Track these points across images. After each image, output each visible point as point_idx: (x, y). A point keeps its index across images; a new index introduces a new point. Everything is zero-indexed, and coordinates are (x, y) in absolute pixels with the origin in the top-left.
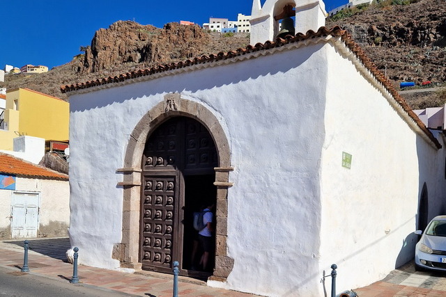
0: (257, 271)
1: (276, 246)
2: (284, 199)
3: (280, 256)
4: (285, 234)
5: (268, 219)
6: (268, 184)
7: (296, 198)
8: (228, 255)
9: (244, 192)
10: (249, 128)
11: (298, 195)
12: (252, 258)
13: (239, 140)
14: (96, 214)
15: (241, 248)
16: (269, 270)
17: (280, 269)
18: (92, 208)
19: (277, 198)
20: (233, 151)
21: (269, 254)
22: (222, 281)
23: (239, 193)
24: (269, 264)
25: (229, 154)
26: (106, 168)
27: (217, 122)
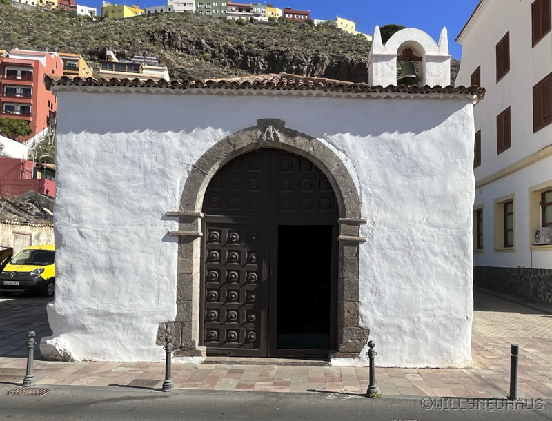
0: (400, 340)
1: (424, 310)
2: (432, 258)
3: (429, 320)
4: (434, 296)
5: (413, 280)
6: (413, 241)
7: (446, 257)
8: (361, 324)
9: (381, 248)
10: (385, 176)
11: (447, 254)
12: (394, 326)
13: (371, 188)
14: (121, 279)
15: (379, 315)
16: (416, 338)
17: (430, 335)
18: (111, 269)
19: (423, 256)
20: (364, 200)
21: (416, 319)
22: (353, 357)
23: (375, 250)
24: (416, 331)
25: (358, 203)
26: (142, 210)
27: (340, 164)
